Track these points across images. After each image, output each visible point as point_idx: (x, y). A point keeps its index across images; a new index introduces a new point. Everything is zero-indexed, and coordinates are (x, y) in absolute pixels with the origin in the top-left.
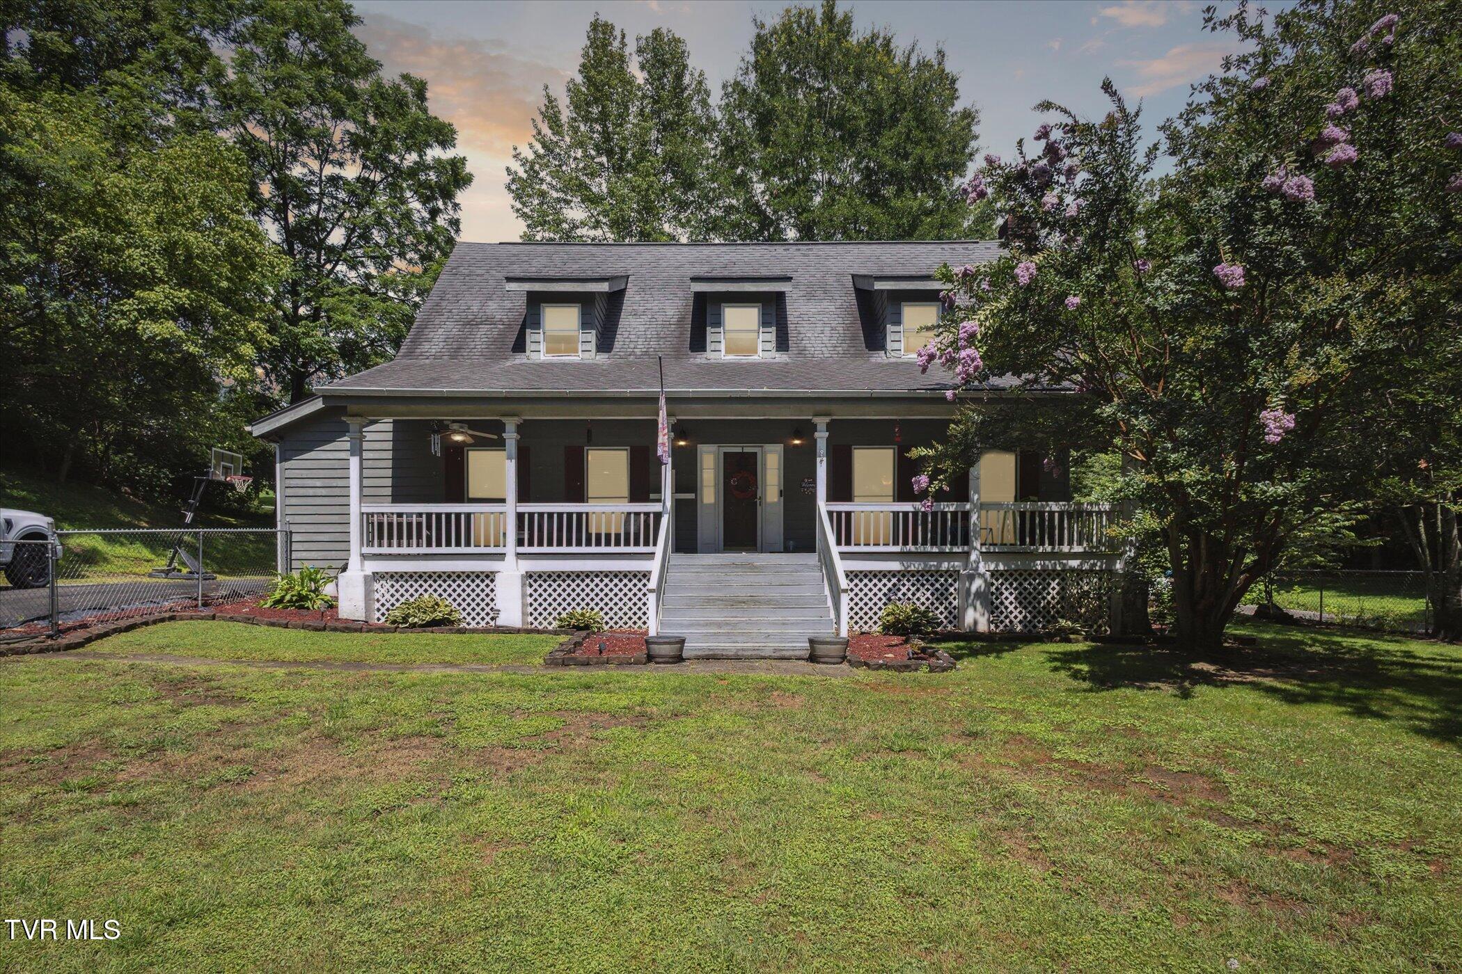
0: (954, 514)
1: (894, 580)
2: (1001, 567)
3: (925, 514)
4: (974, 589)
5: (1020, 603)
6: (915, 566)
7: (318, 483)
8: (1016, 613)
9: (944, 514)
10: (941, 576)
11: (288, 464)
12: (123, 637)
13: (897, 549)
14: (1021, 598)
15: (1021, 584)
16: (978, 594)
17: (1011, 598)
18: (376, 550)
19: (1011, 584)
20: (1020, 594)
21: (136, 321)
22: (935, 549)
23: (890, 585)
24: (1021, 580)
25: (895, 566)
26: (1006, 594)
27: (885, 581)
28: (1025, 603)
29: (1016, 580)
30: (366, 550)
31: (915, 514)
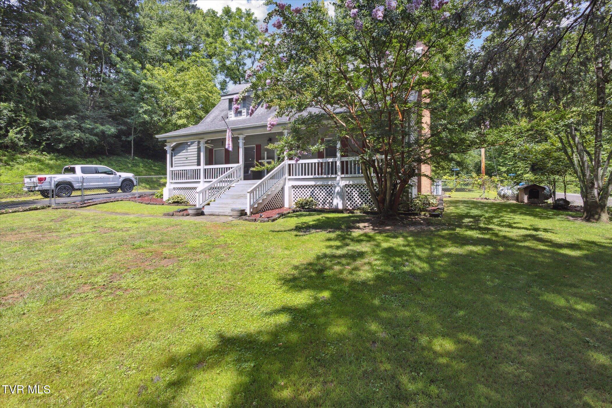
0: (332, 162)
1: (313, 189)
2: (351, 183)
3: (322, 163)
4: (336, 191)
5: (360, 197)
6: (319, 183)
7: (181, 162)
8: (358, 201)
9: (329, 163)
10: (330, 187)
11: (175, 157)
12: (64, 210)
13: (312, 177)
14: (360, 195)
15: (360, 190)
16: (338, 193)
17: (356, 195)
18: (174, 181)
19: (356, 190)
20: (360, 194)
21: (176, 121)
22: (325, 176)
23: (311, 190)
24: (360, 188)
25: (312, 183)
26: (354, 194)
27: (310, 189)
28: (362, 197)
29: (358, 188)
30: (171, 181)
31: (318, 163)
